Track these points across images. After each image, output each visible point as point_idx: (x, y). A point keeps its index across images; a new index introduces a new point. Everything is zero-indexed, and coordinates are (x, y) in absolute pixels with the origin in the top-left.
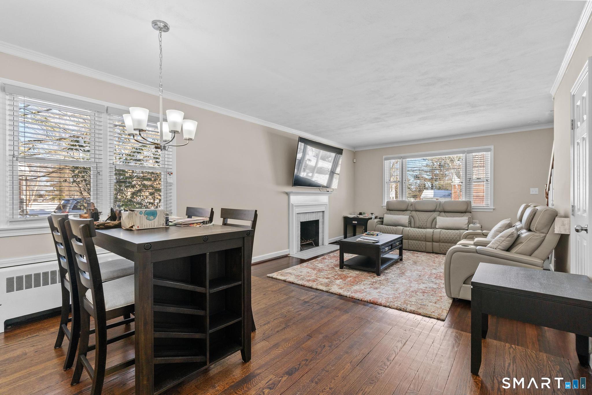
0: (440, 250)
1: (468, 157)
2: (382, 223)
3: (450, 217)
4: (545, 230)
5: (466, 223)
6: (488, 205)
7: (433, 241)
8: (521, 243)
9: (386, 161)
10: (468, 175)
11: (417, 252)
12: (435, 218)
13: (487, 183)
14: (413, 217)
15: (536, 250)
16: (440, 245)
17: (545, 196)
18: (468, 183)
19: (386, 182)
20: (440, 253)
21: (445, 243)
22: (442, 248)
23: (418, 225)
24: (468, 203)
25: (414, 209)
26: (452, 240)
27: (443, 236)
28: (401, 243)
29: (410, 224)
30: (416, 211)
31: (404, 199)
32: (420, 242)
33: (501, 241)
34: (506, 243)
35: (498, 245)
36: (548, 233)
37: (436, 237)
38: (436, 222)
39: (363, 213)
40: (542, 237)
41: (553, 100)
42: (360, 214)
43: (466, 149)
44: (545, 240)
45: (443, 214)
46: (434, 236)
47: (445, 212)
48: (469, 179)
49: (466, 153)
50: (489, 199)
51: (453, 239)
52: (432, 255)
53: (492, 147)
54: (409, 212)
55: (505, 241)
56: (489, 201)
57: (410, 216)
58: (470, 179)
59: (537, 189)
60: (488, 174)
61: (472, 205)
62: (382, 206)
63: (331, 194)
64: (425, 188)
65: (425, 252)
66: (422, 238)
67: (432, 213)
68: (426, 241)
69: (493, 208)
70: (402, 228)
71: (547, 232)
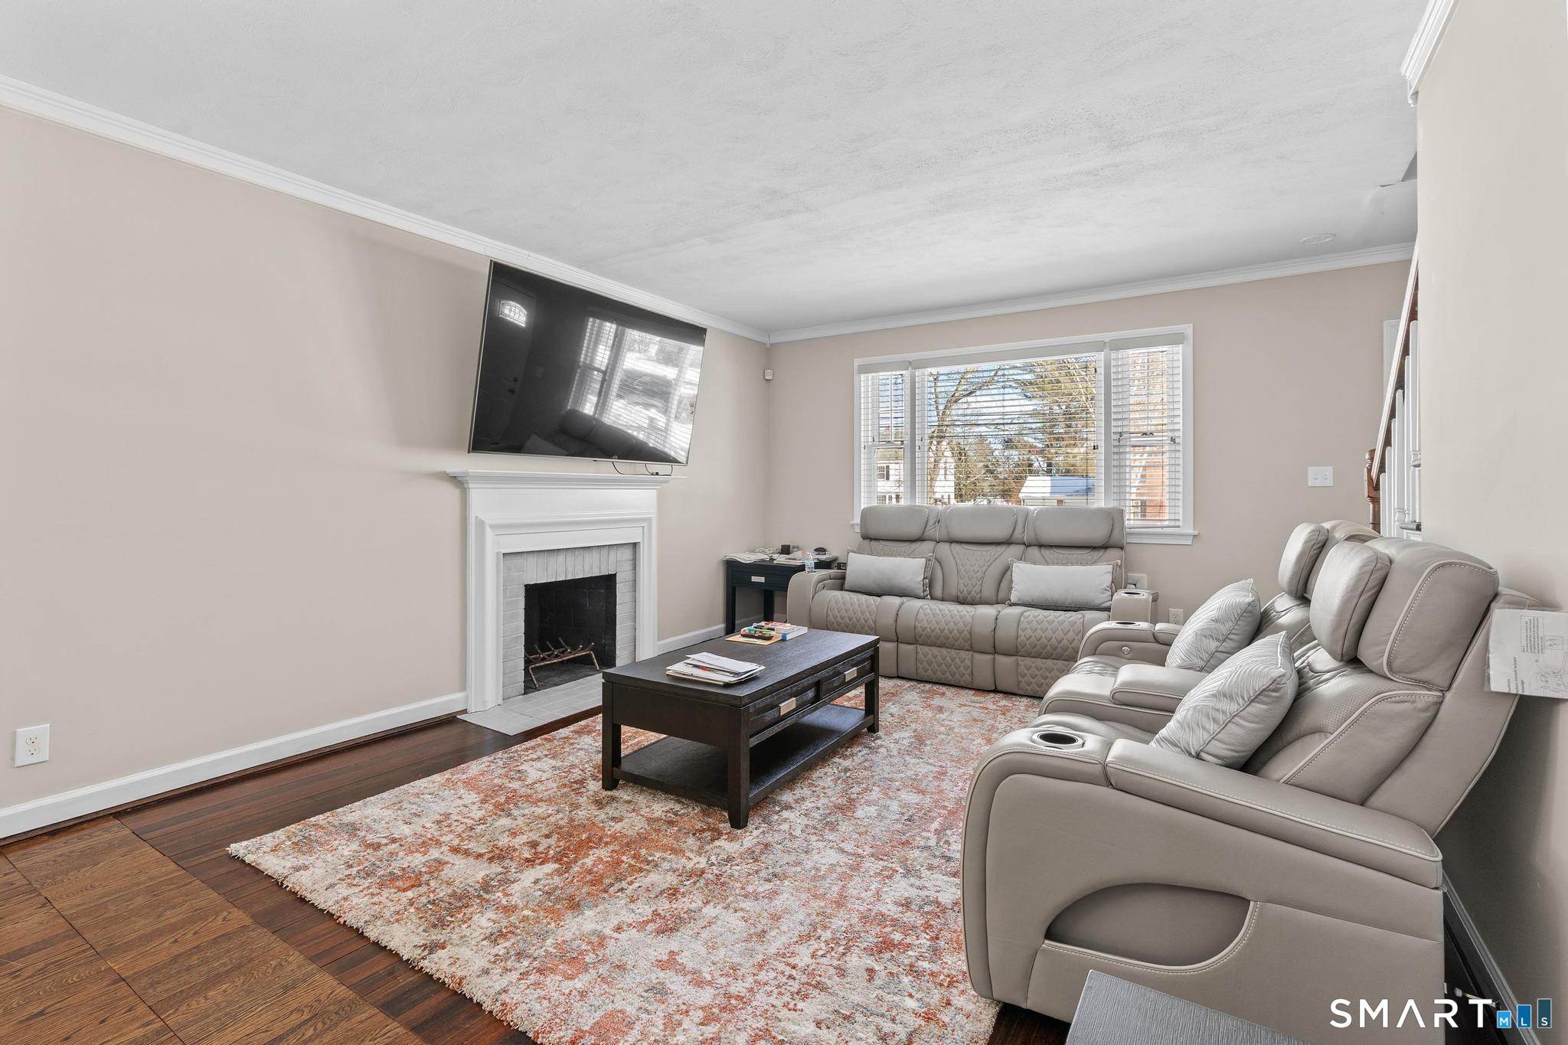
0: (1019, 682)
1: (1113, 363)
2: (841, 583)
3: (1057, 564)
4: (1436, 673)
5: (1105, 586)
6: (1177, 524)
7: (995, 650)
8: (1319, 730)
9: (862, 376)
10: (1114, 423)
11: (943, 689)
12: (1008, 569)
13: (1173, 448)
14: (939, 562)
15: (1390, 774)
16: (1018, 665)
17: (1366, 494)
18: (1115, 450)
19: (863, 446)
20: (1019, 692)
21: (1034, 659)
22: (1025, 674)
23: (953, 591)
24: (1114, 517)
25: (944, 535)
26: (1057, 648)
27: (1029, 632)
28: (868, 667)
29: (929, 590)
30: (952, 541)
31: (918, 502)
32: (953, 652)
33: (1221, 717)
34: (1246, 733)
35: (1207, 737)
36: (1451, 684)
37: (1006, 633)
38: (1011, 581)
39: (794, 547)
40: (1425, 710)
41: (1410, 101)
42: (786, 550)
43: (1108, 336)
44: (1436, 721)
45: (1034, 552)
46: (999, 633)
47: (1041, 546)
48: (1118, 436)
49: (1107, 350)
50: (1180, 503)
51: (1062, 644)
52: (990, 701)
53: (1188, 329)
54: (928, 546)
55: (1241, 717)
56: (1180, 510)
57: (928, 560)
58: (1121, 434)
59: (1328, 471)
60: (1176, 420)
61: (1127, 522)
62: (851, 522)
63: (666, 482)
64: (1031, 472)
65: (969, 689)
66: (958, 638)
67: (999, 549)
68: (971, 649)
69: (1191, 531)
70: (896, 601)
71: (1447, 684)
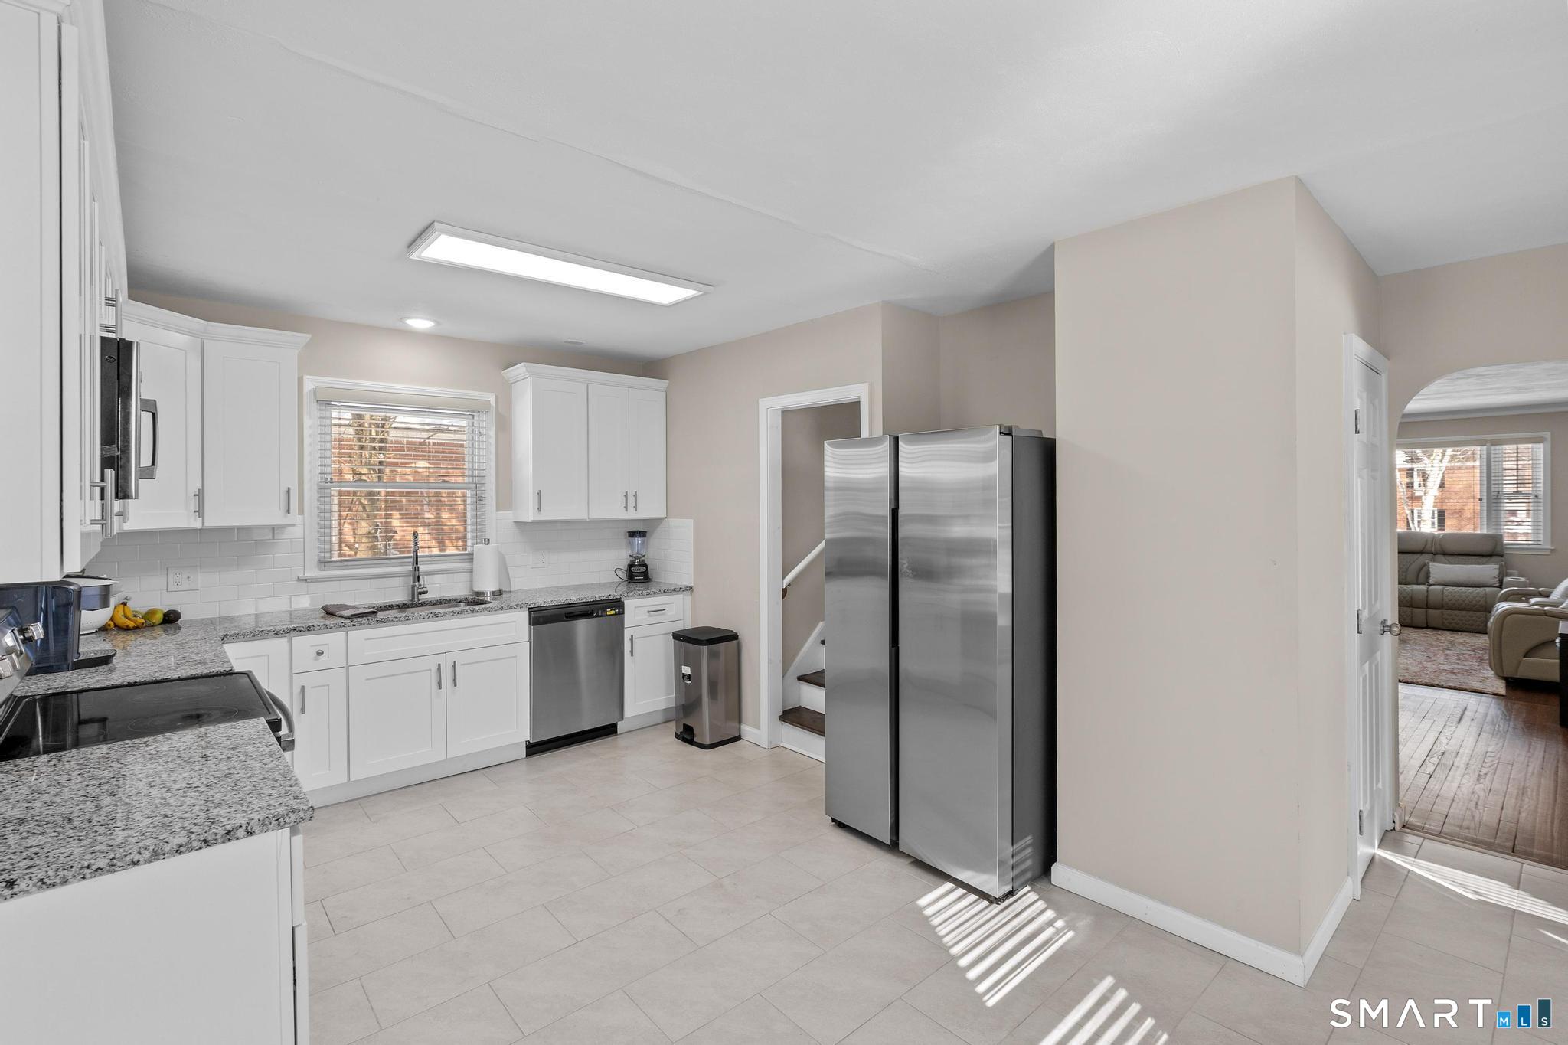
0: (1443, 623)
3: (1460, 564)
5: (1495, 575)
6: (1540, 542)
7: (1427, 606)
10: (1493, 486)
12: (1425, 565)
13: (1536, 500)
16: (1443, 615)
20: (1442, 627)
21: (1453, 610)
22: (1447, 619)
24: (1496, 539)
26: (1469, 604)
27: (1451, 596)
38: (1428, 572)
43: (1490, 437)
45: (1441, 557)
46: (1430, 598)
47: (1445, 554)
48: (1496, 493)
49: (1488, 445)
51: (1472, 603)
53: (1547, 435)
56: (1540, 534)
60: (1538, 484)
61: (1504, 542)
65: (1409, 626)
67: (1416, 556)
68: (1412, 606)
69: (1550, 547)
